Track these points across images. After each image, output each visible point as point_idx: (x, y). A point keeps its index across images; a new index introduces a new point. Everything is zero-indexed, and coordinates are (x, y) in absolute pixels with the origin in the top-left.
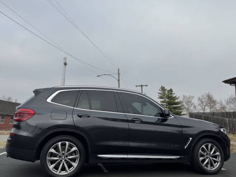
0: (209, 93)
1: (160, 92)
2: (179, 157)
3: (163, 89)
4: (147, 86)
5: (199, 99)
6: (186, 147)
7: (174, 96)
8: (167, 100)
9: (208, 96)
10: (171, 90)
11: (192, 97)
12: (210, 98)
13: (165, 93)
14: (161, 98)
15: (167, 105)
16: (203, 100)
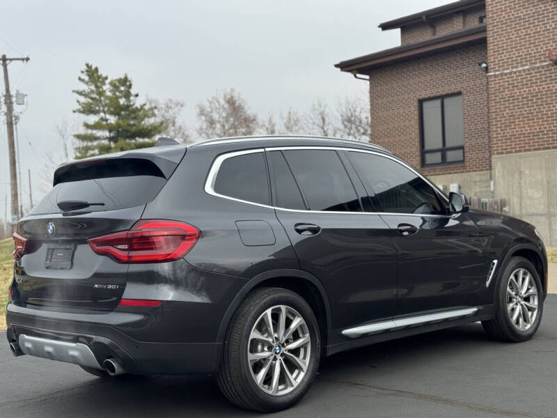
0: (232, 90)
1: (83, 87)
2: (475, 309)
3: (93, 75)
4: (28, 59)
5: (202, 112)
6: (488, 283)
7: (138, 103)
8: (112, 120)
9: (231, 101)
10: (125, 81)
11: (177, 104)
12: (234, 107)
13: (101, 94)
14: (88, 110)
15: (110, 139)
16: (216, 116)
